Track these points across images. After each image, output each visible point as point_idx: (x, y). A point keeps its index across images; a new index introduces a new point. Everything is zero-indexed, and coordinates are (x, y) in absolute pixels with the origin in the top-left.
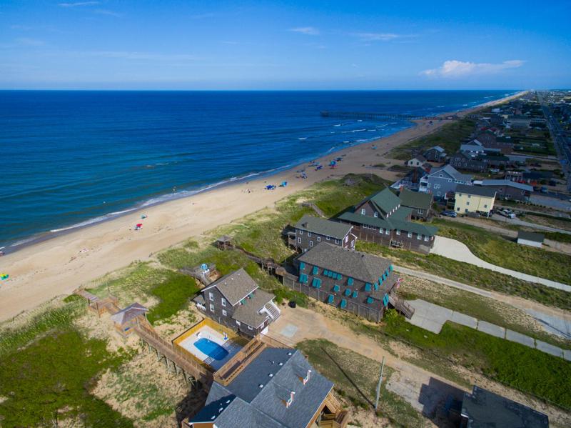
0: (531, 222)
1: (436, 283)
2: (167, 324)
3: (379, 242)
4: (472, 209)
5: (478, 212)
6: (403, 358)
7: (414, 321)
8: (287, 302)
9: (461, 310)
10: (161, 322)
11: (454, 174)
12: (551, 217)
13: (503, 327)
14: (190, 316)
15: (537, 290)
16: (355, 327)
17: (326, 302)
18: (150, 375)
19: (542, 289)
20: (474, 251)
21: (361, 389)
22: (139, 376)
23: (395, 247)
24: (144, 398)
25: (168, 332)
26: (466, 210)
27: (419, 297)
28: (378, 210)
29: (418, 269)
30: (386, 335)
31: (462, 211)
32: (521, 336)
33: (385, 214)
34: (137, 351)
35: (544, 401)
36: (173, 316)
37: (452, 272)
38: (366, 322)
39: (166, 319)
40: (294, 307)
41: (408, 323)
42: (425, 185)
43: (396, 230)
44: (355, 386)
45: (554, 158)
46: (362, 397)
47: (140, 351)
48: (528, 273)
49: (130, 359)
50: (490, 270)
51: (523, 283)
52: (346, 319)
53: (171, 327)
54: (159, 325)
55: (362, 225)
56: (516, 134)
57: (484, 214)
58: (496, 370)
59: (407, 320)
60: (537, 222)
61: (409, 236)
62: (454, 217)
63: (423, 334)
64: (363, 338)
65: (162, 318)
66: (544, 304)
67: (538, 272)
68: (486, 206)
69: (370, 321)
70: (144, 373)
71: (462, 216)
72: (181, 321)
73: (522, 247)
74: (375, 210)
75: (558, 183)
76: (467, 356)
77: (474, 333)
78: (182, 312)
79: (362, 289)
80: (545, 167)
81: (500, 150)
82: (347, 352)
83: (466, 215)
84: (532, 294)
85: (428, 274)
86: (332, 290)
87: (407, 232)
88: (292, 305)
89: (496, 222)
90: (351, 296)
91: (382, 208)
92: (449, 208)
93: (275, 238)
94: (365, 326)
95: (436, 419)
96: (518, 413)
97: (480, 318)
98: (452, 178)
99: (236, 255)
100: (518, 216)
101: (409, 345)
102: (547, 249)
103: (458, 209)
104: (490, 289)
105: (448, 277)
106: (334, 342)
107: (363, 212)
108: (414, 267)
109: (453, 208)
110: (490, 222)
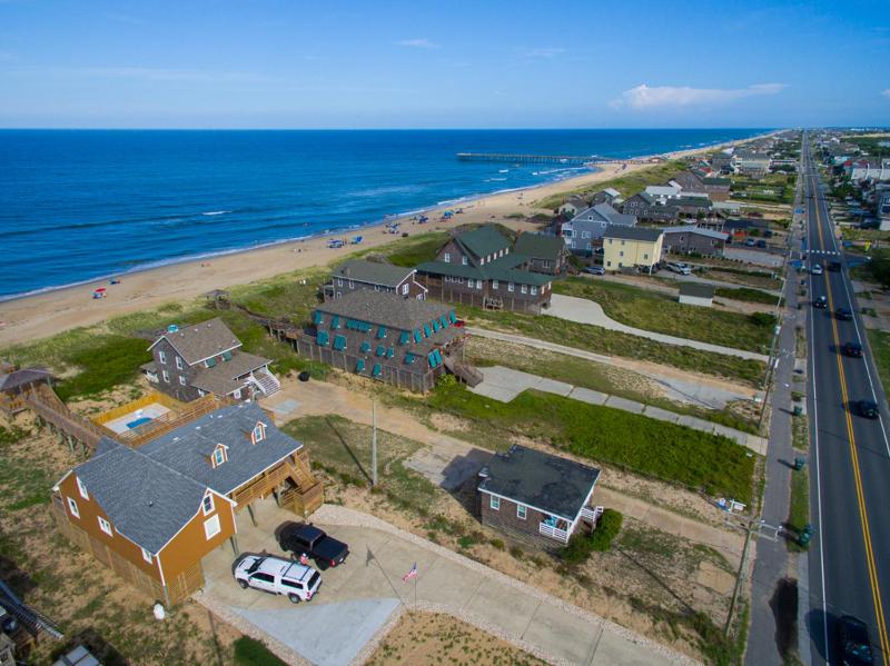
0: (711, 278)
1: (534, 348)
2: (90, 401)
3: (469, 302)
4: (628, 263)
5: (636, 266)
6: (444, 432)
7: (478, 390)
8: (295, 374)
9: (554, 377)
10: (80, 398)
11: (609, 216)
12: (743, 273)
13: (606, 392)
14: (133, 391)
15: (678, 352)
16: (388, 399)
17: (355, 372)
18: (39, 460)
19: (685, 351)
20: (607, 312)
21: (364, 466)
22: (21, 461)
23: (491, 307)
24: (18, 485)
25: (90, 410)
26: (620, 265)
27: (499, 363)
28: (466, 252)
29: (514, 333)
30: (430, 406)
31: (614, 267)
32: (628, 402)
33: (478, 259)
34: (30, 432)
35: (622, 469)
36: (105, 391)
37: (563, 335)
38: (407, 394)
39: (91, 395)
40: (306, 380)
41: (470, 392)
42: (569, 233)
43: (491, 281)
44: (358, 463)
45: (788, 206)
46: (362, 475)
47: (34, 432)
48: (676, 335)
49: (14, 441)
50: (622, 333)
51: (662, 346)
52: (380, 391)
53: (95, 404)
54: (77, 401)
55: (444, 275)
56: (745, 179)
57: (644, 270)
58: (572, 439)
59: (469, 388)
60: (720, 279)
61: (509, 290)
62: (600, 274)
63: (484, 404)
64: (397, 412)
65: (83, 393)
66: (682, 368)
67: (691, 333)
68: (646, 257)
69: (414, 392)
70: (30, 457)
71: (613, 273)
72: (116, 398)
73: (682, 306)
74: (464, 254)
75: (776, 235)
76: (537, 426)
77: (561, 401)
78: (121, 386)
79: (399, 343)
80: (767, 217)
81: (706, 195)
82: (362, 428)
83: (620, 273)
84: (669, 358)
85: (527, 338)
86: (362, 351)
87: (507, 283)
88: (303, 378)
89: (660, 279)
90: (386, 357)
91: (473, 249)
92: (596, 262)
93: (306, 297)
94: (406, 399)
95: (459, 494)
96: (559, 469)
97: (578, 384)
98: (606, 220)
99: (233, 315)
100: (694, 272)
101: (458, 416)
102: (720, 308)
103: (609, 264)
104: (611, 354)
105: (555, 341)
106: (349, 417)
107: (447, 258)
108: (509, 331)
109: (602, 263)
110: (652, 279)
